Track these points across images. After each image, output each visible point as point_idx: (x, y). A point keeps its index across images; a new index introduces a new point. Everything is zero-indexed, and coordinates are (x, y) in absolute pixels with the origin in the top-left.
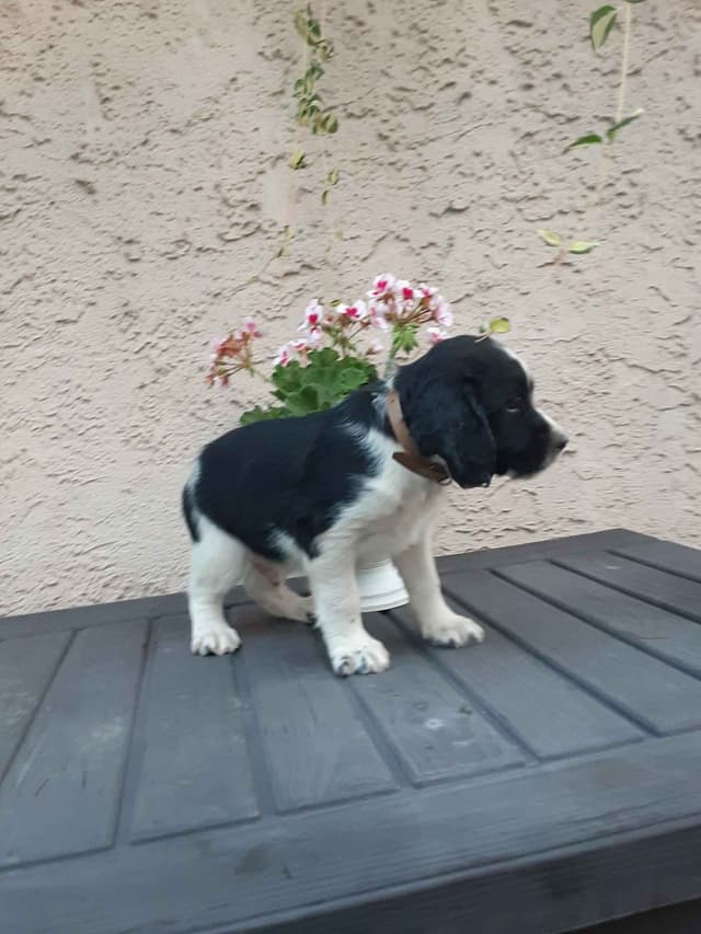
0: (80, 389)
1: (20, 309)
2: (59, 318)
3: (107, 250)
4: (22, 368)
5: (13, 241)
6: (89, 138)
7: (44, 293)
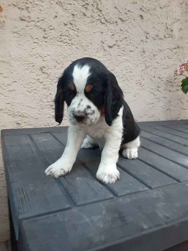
0: (131, 69)
1: (123, 46)
2: (130, 50)
3: (142, 34)
4: (121, 61)
5: (124, 28)
6: (144, 5)
7: (128, 43)
